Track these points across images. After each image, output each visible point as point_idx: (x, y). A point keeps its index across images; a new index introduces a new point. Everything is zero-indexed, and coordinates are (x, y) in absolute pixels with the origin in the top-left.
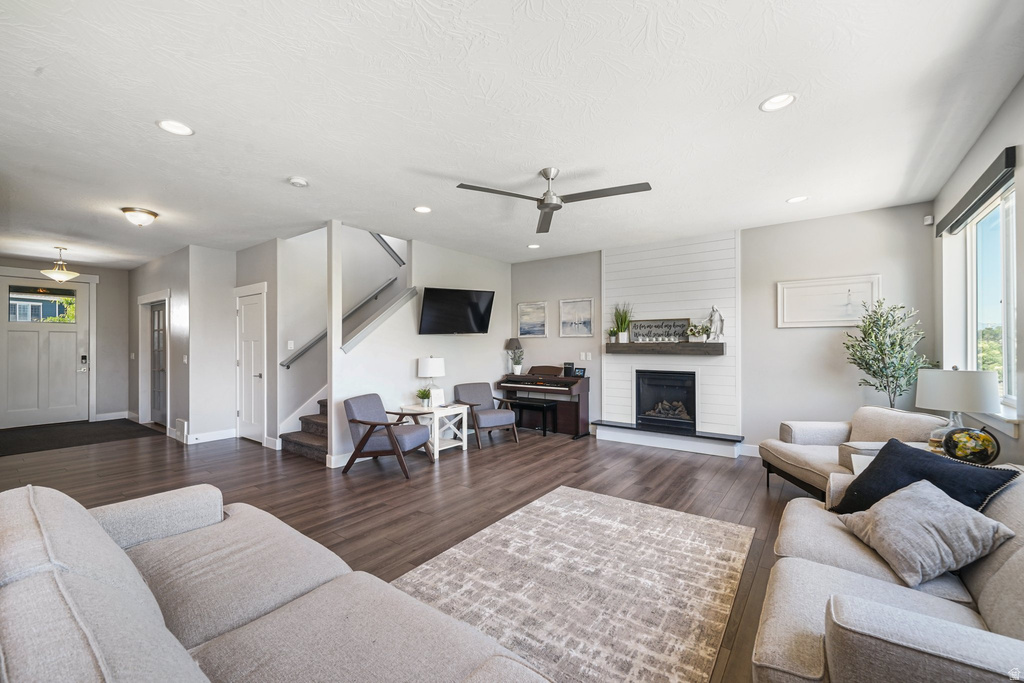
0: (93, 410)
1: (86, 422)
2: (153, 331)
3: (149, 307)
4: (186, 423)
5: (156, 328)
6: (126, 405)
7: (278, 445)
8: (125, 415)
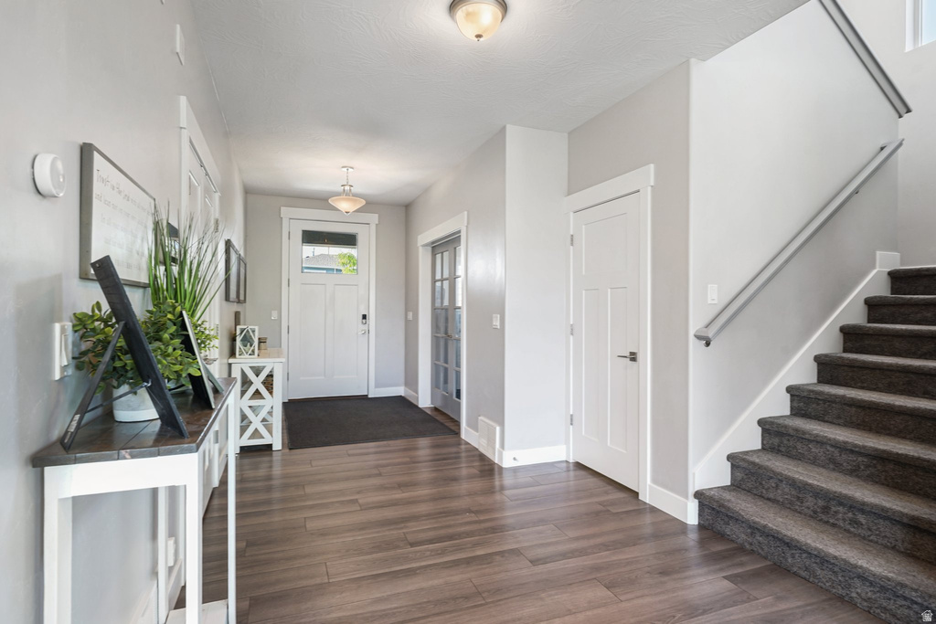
0: (372, 383)
1: (364, 398)
2: (434, 281)
3: (430, 249)
4: (498, 429)
5: (438, 276)
6: (402, 379)
7: (691, 515)
8: (400, 391)
